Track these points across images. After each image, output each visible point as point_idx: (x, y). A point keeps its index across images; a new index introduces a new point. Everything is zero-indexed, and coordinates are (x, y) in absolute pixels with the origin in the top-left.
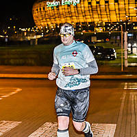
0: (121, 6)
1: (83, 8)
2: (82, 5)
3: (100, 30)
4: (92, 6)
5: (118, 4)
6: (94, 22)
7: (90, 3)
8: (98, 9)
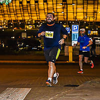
0: (49, 6)
1: (14, 7)
2: (14, 5)
3: (30, 28)
4: (22, 6)
5: (47, 4)
6: (25, 20)
7: (21, 3)
8: (29, 8)
